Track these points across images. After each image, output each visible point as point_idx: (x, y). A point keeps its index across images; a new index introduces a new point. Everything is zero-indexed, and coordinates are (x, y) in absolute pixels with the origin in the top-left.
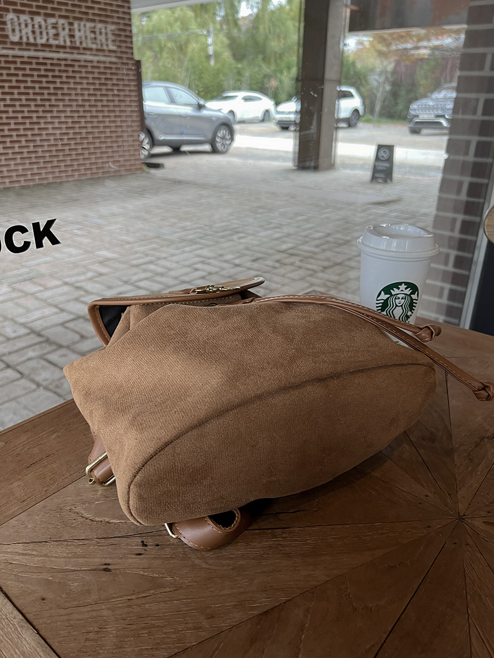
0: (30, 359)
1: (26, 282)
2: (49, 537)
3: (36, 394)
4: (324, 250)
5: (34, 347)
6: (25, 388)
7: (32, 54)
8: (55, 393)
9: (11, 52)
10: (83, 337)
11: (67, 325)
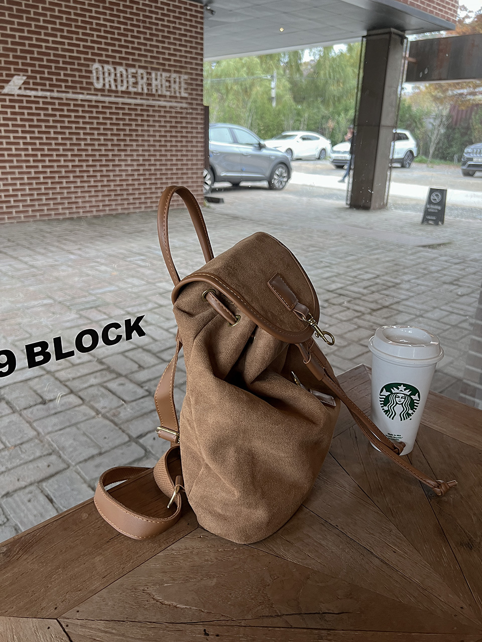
0: (91, 386)
1: (93, 310)
2: (126, 616)
3: (94, 421)
4: (373, 292)
5: (94, 375)
6: (85, 415)
7: (113, 99)
8: (112, 421)
9: (94, 98)
10: (141, 367)
11: (127, 354)
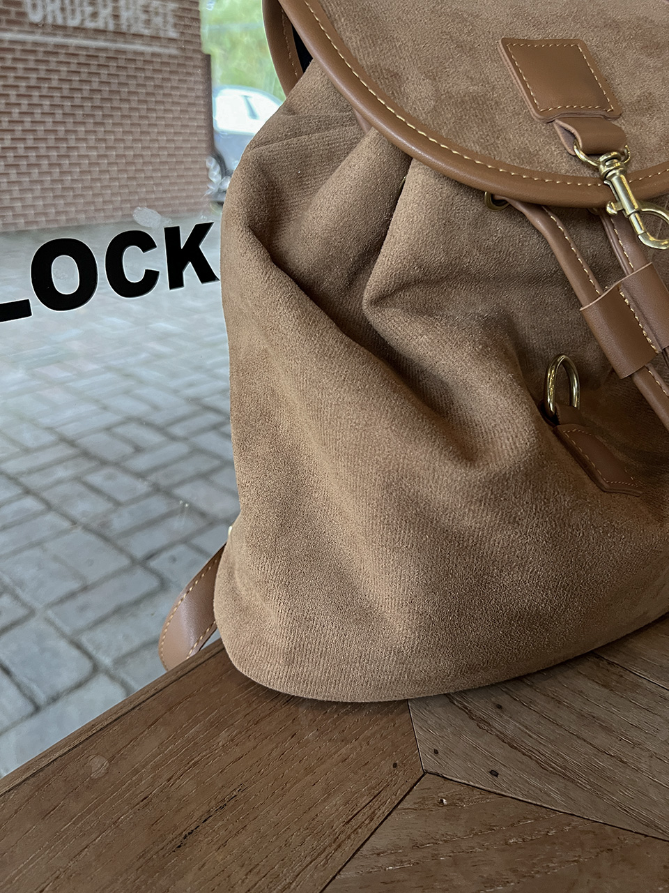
6: (54, 527)
8: (100, 535)
9: (29, 38)
